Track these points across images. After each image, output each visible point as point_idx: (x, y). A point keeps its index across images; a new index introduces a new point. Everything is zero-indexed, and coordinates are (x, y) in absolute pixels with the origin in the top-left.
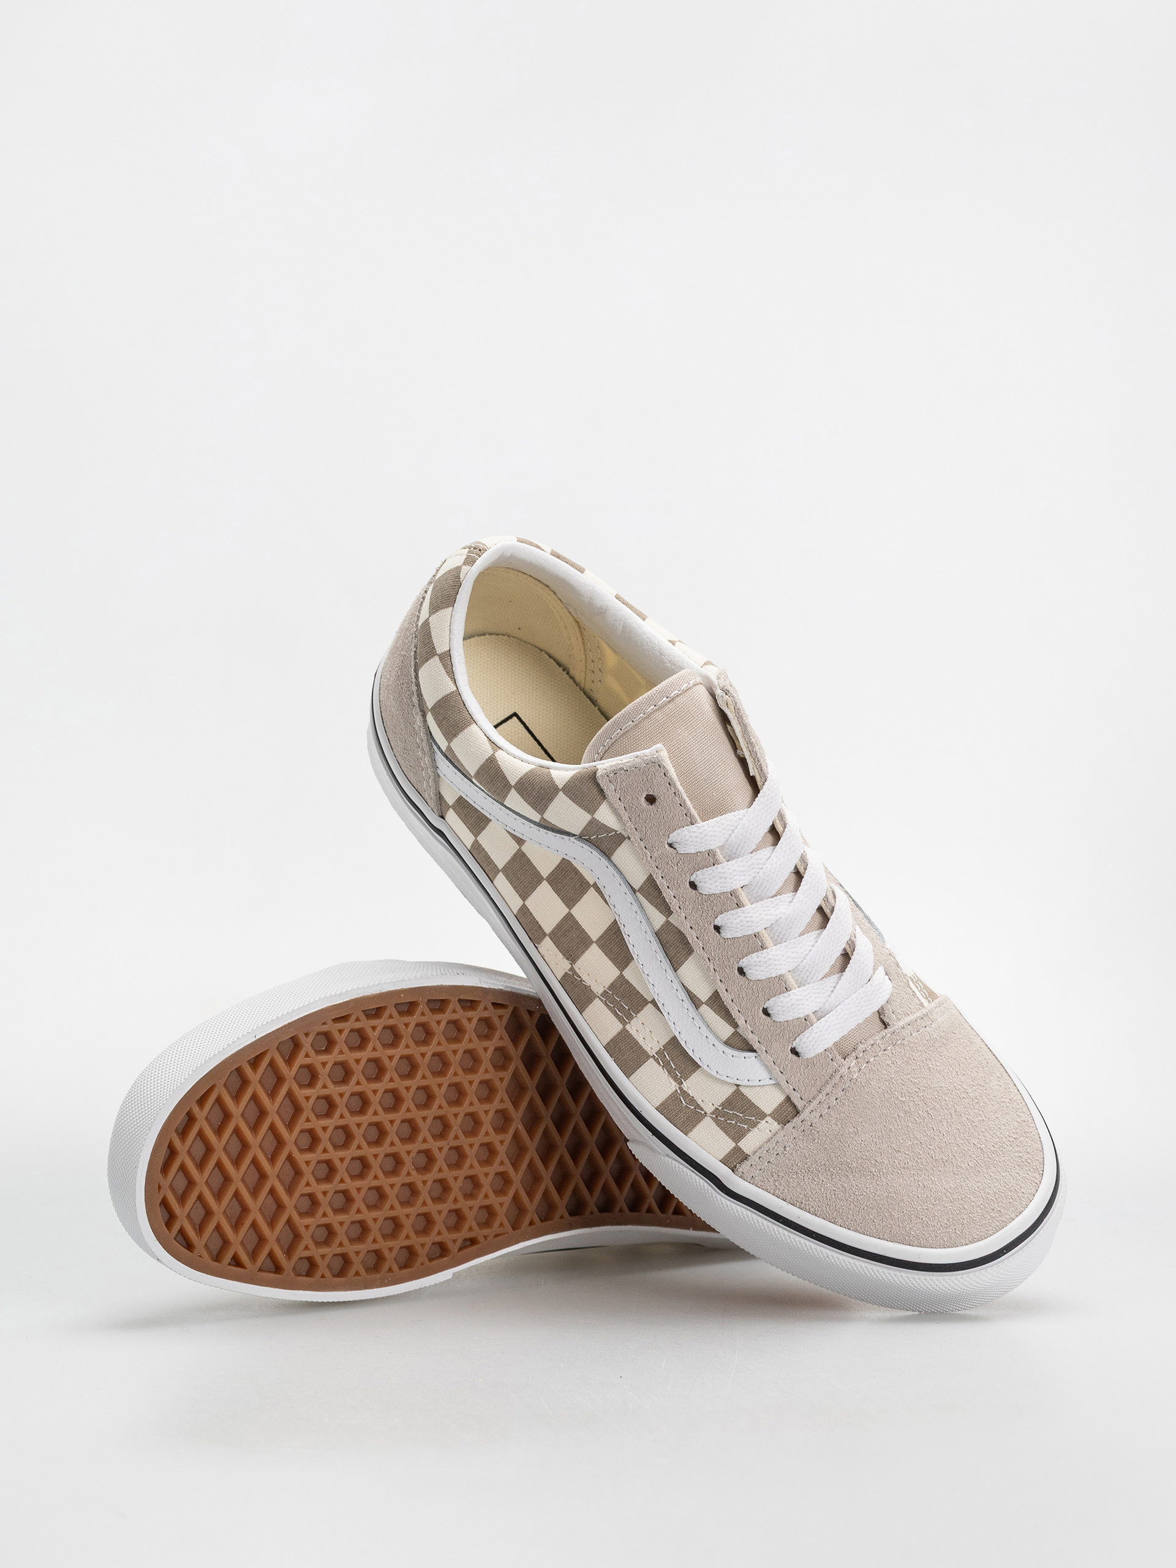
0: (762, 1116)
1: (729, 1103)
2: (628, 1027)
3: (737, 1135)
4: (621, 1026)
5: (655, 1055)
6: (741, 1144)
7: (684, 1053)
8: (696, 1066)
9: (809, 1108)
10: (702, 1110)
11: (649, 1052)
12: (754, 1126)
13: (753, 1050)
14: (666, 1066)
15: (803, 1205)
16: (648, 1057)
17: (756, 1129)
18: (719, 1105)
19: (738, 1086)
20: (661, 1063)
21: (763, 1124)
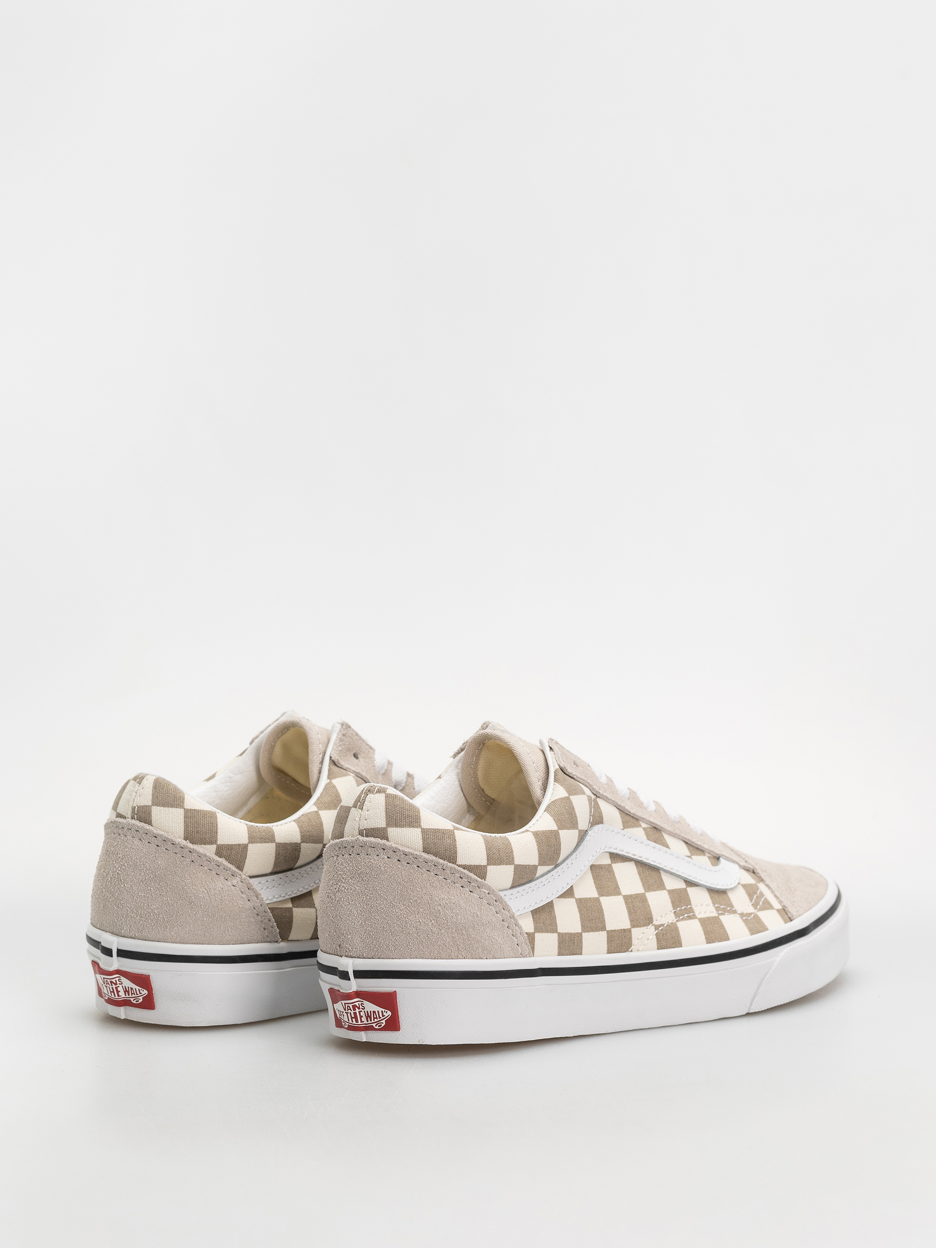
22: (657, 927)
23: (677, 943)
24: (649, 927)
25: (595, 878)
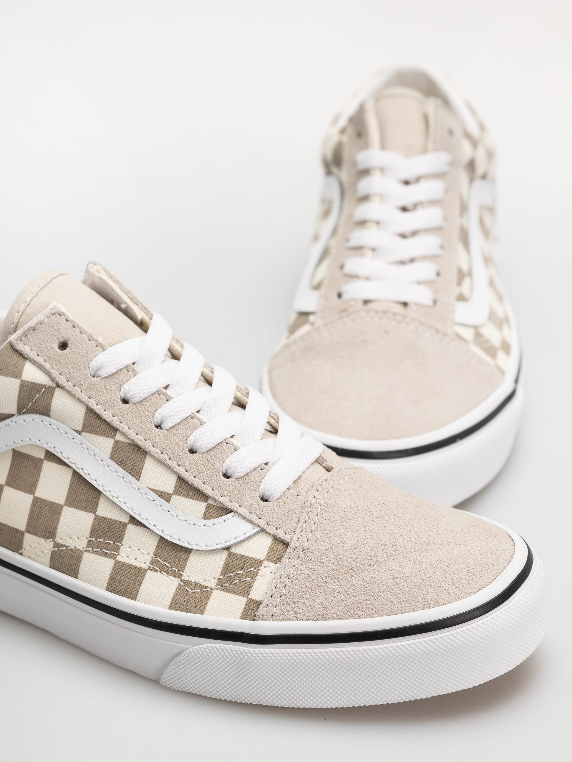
0: (260, 563)
1: (227, 568)
2: (119, 558)
3: (245, 590)
4: (112, 562)
5: (150, 566)
6: (251, 596)
7: (174, 546)
8: (187, 551)
9: (295, 536)
10: (208, 587)
11: (144, 566)
12: (257, 575)
13: (228, 511)
14: (163, 569)
15: (325, 616)
16: (144, 571)
17: (258, 577)
18: (219, 574)
19: (228, 548)
20: (158, 569)
21: (263, 570)
22: (56, 545)
23: (74, 573)
24: (47, 541)
25: (13, 465)
